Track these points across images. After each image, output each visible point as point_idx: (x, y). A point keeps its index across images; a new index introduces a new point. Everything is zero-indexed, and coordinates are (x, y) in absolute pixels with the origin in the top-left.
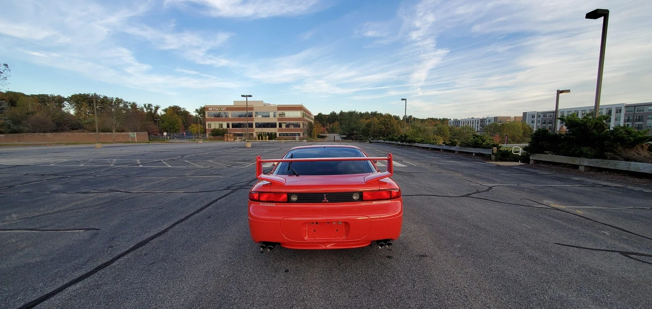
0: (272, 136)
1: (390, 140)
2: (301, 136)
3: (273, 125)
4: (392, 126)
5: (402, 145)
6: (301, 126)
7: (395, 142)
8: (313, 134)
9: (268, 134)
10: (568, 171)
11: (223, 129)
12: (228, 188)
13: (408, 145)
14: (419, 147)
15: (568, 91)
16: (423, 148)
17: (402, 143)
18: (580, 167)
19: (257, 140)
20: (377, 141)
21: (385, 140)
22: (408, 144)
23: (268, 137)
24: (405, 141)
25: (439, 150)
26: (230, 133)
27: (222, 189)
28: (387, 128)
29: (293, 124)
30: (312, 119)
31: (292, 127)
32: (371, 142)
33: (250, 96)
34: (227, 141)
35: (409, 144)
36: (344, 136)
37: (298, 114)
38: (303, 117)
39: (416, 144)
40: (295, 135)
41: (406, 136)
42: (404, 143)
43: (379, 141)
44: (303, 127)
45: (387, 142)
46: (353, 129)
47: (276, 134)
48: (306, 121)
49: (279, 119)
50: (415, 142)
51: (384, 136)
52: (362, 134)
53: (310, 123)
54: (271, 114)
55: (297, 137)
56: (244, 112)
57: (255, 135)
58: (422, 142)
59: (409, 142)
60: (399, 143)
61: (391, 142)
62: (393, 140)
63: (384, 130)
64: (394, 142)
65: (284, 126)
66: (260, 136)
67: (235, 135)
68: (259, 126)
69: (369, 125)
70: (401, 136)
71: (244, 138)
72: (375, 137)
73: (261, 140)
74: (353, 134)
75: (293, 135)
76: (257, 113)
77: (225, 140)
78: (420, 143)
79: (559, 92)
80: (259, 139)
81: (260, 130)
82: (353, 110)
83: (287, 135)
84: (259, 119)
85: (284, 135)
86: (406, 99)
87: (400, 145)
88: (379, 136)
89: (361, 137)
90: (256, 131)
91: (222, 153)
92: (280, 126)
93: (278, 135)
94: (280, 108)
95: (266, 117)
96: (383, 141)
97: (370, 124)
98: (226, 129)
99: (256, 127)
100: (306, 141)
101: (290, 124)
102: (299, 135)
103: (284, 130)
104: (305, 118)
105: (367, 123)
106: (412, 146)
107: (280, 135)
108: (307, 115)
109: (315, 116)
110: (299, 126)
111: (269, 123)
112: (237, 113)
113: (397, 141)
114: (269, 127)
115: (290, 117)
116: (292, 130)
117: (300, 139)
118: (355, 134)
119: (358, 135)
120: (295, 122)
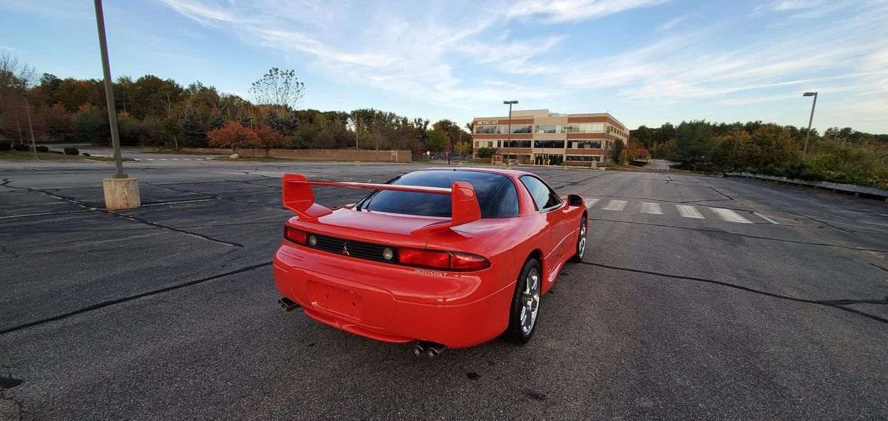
0: (556, 160)
1: (764, 174)
2: (601, 161)
3: (559, 145)
4: (781, 148)
5: (790, 183)
6: (603, 147)
7: (776, 178)
8: (620, 159)
9: (551, 157)
11: (493, 149)
13: (805, 185)
14: (832, 190)
16: (840, 192)
17: (790, 181)
19: (534, 165)
20: (739, 174)
21: (754, 173)
22: (803, 182)
23: (549, 160)
24: (797, 176)
26: (498, 154)
28: (768, 151)
29: (589, 143)
30: (625, 135)
31: (587, 148)
32: (726, 176)
33: (516, 102)
34: (494, 163)
35: (806, 183)
36: (675, 164)
37: (599, 128)
38: (608, 132)
39: (824, 184)
40: (591, 159)
41: (802, 167)
42: (796, 181)
43: (744, 174)
44: (607, 147)
45: (758, 176)
46: (694, 153)
47: (562, 157)
48: (612, 137)
49: (569, 136)
50: (821, 179)
52: (712, 161)
53: (619, 142)
54: (558, 129)
55: (594, 163)
56: (520, 127)
57: (532, 158)
58: (840, 180)
59: (807, 178)
60: (784, 179)
61: (766, 177)
62: (770, 174)
63: (758, 154)
64: (772, 178)
65: (575, 146)
66: (539, 159)
67: (505, 156)
68: (539, 144)
70: (793, 167)
71: (517, 161)
72: (737, 167)
73: (539, 165)
74: (693, 161)
75: (586, 159)
76: (538, 127)
78: (833, 182)
80: (537, 163)
81: (540, 151)
82: (700, 119)
83: (579, 158)
84: (540, 136)
85: (573, 158)
86: (816, 94)
87: (786, 183)
88: (747, 165)
89: (709, 166)
90: (535, 152)
92: (570, 145)
93: (564, 159)
94: (572, 119)
95: (550, 132)
96: (751, 175)
97: (731, 144)
98: (496, 149)
99: (535, 146)
100: (604, 168)
101: (586, 143)
102: (598, 159)
103: (575, 151)
104: (612, 133)
105: (725, 142)
106: (814, 187)
107: (568, 158)
108: (615, 129)
109: (631, 131)
110: (598, 146)
111: (554, 141)
112: (515, 127)
113: (780, 175)
114: (553, 147)
115: (586, 132)
116: (588, 151)
117: (599, 165)
118: (697, 161)
119: (704, 162)
120: (593, 140)
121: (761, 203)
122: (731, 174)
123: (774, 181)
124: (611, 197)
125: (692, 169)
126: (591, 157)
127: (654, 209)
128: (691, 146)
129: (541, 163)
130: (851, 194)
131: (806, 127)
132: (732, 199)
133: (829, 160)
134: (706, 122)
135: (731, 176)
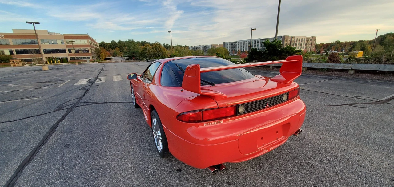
0: (63, 60)
2: (91, 59)
3: (63, 51)
4: (161, 50)
6: (90, 52)
8: (101, 57)
9: (59, 58)
10: (266, 69)
11: (6, 56)
12: (60, 108)
15: (255, 29)
18: (271, 67)
19: (49, 64)
23: (59, 61)
26: (16, 59)
27: (51, 110)
29: (82, 50)
30: (97, 45)
31: (81, 52)
32: (148, 61)
33: (38, 23)
34: (14, 66)
36: (127, 58)
37: (85, 42)
38: (90, 44)
40: (85, 58)
44: (92, 52)
46: (134, 53)
47: (67, 58)
48: (93, 47)
49: (67, 46)
51: (156, 56)
52: (141, 56)
53: (96, 48)
54: (59, 42)
55: (88, 60)
56: (28, 40)
57: (45, 60)
63: (156, 52)
65: (73, 52)
66: (51, 60)
67: (22, 60)
68: (48, 51)
69: (145, 50)
71: (33, 63)
72: (150, 58)
74: (133, 56)
75: (83, 58)
76: (43, 41)
77: (12, 65)
79: (252, 30)
81: (50, 55)
82: (131, 39)
83: (78, 58)
84: (46, 46)
85: (74, 58)
86: (171, 32)
89: (139, 58)
90: (45, 57)
91: (20, 76)
92: (70, 51)
93: (69, 59)
94: (66, 37)
95: (53, 44)
98: (9, 56)
99: (45, 53)
100: (97, 62)
101: (79, 50)
102: (89, 58)
103: (74, 55)
104: (92, 45)
107: (71, 59)
108: (93, 43)
109: (99, 44)
110: (88, 51)
111: (58, 49)
112: (20, 41)
114: (58, 53)
115: (78, 44)
116: (81, 55)
117: (90, 61)
118: (135, 56)
119: (137, 56)
120: (84, 48)
122: (150, 60)
125: (133, 60)
128: (131, 50)
129: (53, 63)
134: (134, 40)
135: (150, 61)
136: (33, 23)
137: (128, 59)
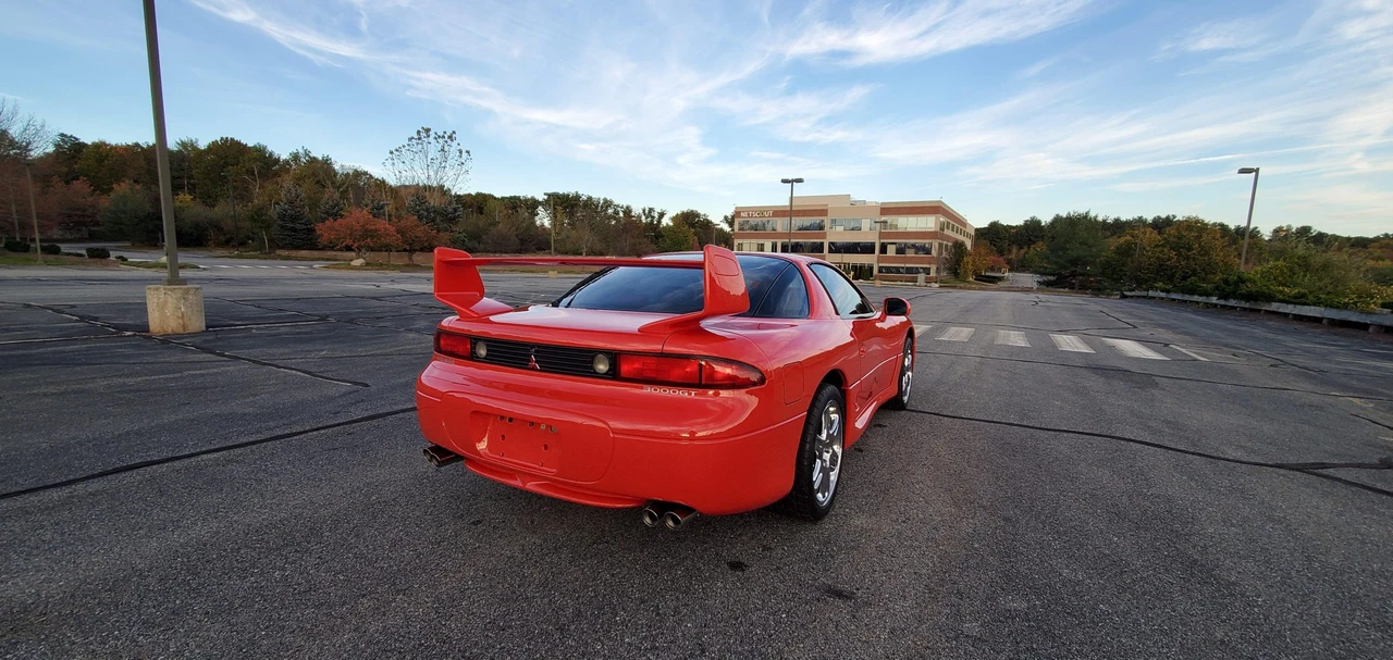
0: (862, 272)
1: (1183, 292)
2: (933, 274)
3: (868, 249)
4: (1207, 254)
5: (1222, 306)
6: (934, 253)
7: (1201, 299)
8: (961, 271)
9: (855, 267)
13: (1245, 309)
14: (1286, 315)
16: (1299, 318)
17: (1222, 302)
20: (1145, 293)
21: (1168, 291)
22: (1243, 304)
23: (852, 273)
24: (1233, 295)
25: (1364, 327)
28: (1188, 258)
29: (914, 246)
30: (968, 235)
31: (910, 254)
32: (1124, 297)
33: (800, 181)
35: (1247, 305)
37: (928, 223)
38: (942, 229)
39: (1274, 306)
40: (917, 271)
41: (1241, 280)
42: (1232, 302)
43: (1151, 293)
44: (940, 253)
45: (1174, 296)
46: (1075, 262)
47: (871, 268)
48: (948, 238)
49: (881, 235)
50: (1270, 298)
51: (1171, 279)
52: (1103, 274)
53: (959, 246)
54: (866, 224)
55: (921, 277)
56: (807, 221)
58: (1299, 300)
59: (1249, 297)
60: (1214, 300)
61: (1187, 297)
62: (1192, 293)
63: (1172, 263)
64: (1196, 298)
65: (891, 250)
68: (836, 248)
69: (1123, 250)
70: (1226, 281)
72: (1141, 283)
74: (1074, 275)
75: (909, 270)
76: (834, 221)
78: (1288, 302)
81: (838, 258)
82: (1082, 211)
83: (897, 270)
84: (837, 235)
85: (889, 270)
86: (1257, 171)
87: (1216, 305)
88: (1155, 280)
89: (1099, 282)
92: (884, 249)
93: (875, 271)
94: (887, 210)
95: (853, 229)
96: (1163, 295)
97: (1130, 248)
99: (831, 251)
100: (937, 285)
101: (906, 247)
102: (927, 271)
103: (891, 259)
104: (947, 232)
105: (1121, 245)
106: (1260, 310)
107: (880, 269)
108: (953, 226)
109: (977, 230)
110: (928, 252)
111: (858, 244)
112: (798, 221)
113: (1208, 294)
114: (858, 253)
115: (908, 230)
116: (912, 260)
117: (928, 281)
118: (1080, 274)
119: (1090, 276)
120: (919, 242)
121: (1179, 333)
122: (1132, 294)
123: (1198, 303)
124: (949, 323)
125: (1072, 287)
126: (917, 268)
127: (1017, 339)
128: (1069, 252)
130: (1317, 320)
131: (1244, 224)
132: (1135, 327)
133: (1282, 271)
134: (1092, 214)
135: (1132, 297)
136: (792, 181)
137: (1048, 284)
